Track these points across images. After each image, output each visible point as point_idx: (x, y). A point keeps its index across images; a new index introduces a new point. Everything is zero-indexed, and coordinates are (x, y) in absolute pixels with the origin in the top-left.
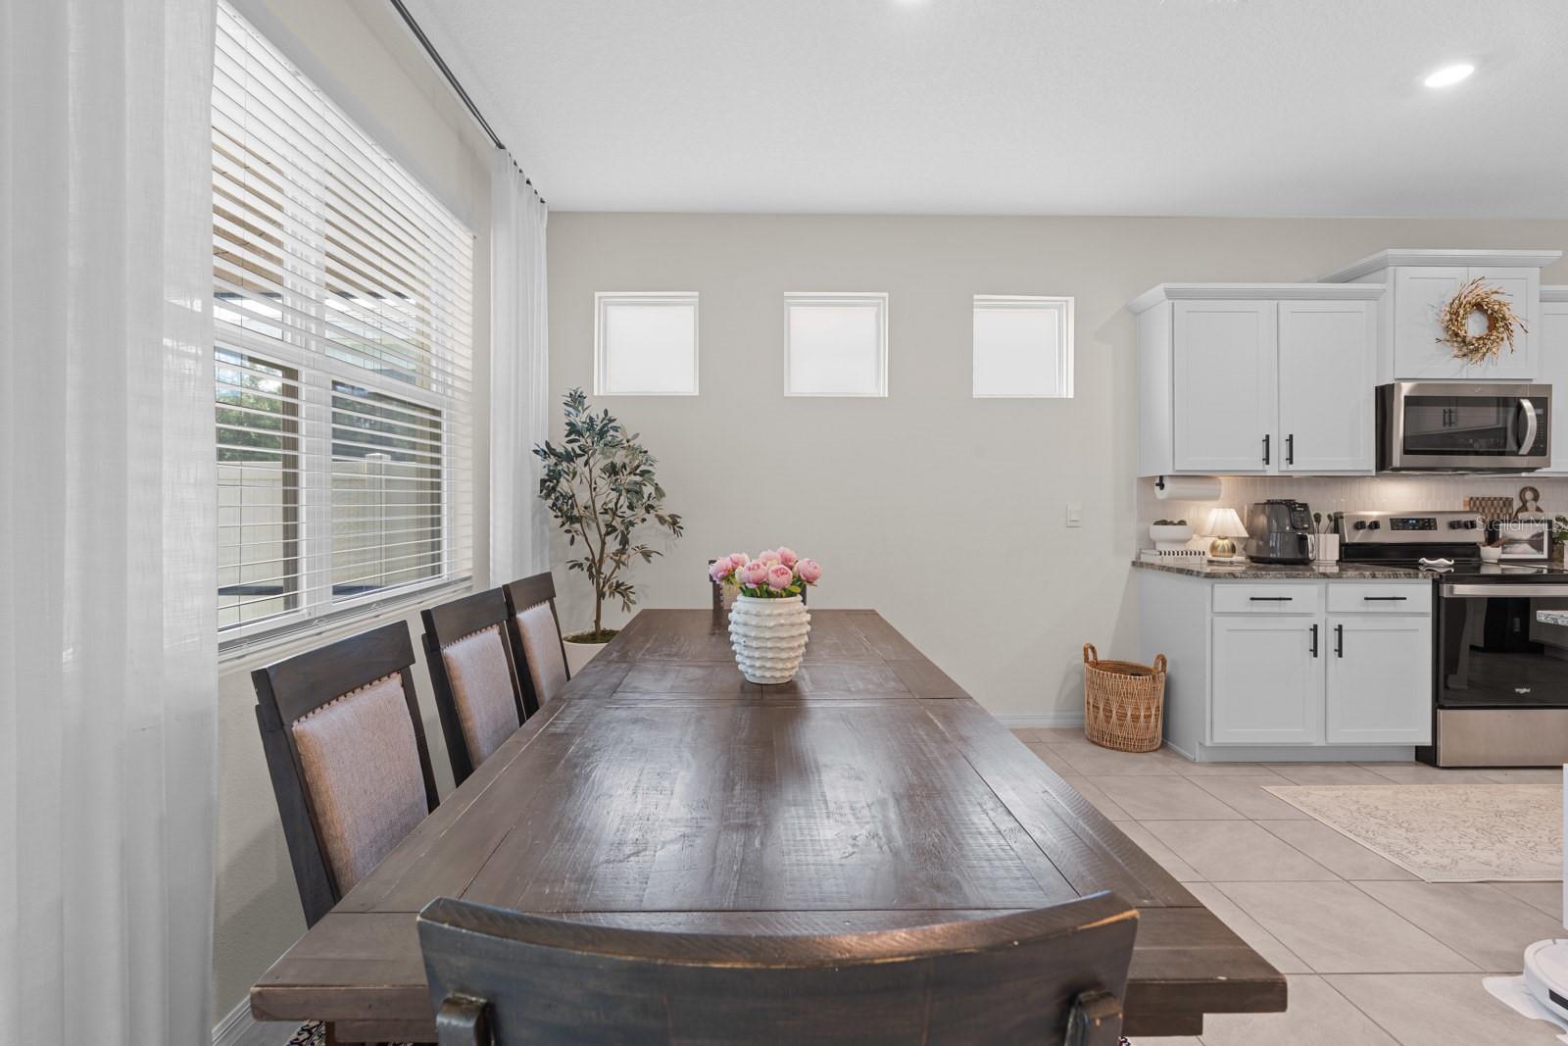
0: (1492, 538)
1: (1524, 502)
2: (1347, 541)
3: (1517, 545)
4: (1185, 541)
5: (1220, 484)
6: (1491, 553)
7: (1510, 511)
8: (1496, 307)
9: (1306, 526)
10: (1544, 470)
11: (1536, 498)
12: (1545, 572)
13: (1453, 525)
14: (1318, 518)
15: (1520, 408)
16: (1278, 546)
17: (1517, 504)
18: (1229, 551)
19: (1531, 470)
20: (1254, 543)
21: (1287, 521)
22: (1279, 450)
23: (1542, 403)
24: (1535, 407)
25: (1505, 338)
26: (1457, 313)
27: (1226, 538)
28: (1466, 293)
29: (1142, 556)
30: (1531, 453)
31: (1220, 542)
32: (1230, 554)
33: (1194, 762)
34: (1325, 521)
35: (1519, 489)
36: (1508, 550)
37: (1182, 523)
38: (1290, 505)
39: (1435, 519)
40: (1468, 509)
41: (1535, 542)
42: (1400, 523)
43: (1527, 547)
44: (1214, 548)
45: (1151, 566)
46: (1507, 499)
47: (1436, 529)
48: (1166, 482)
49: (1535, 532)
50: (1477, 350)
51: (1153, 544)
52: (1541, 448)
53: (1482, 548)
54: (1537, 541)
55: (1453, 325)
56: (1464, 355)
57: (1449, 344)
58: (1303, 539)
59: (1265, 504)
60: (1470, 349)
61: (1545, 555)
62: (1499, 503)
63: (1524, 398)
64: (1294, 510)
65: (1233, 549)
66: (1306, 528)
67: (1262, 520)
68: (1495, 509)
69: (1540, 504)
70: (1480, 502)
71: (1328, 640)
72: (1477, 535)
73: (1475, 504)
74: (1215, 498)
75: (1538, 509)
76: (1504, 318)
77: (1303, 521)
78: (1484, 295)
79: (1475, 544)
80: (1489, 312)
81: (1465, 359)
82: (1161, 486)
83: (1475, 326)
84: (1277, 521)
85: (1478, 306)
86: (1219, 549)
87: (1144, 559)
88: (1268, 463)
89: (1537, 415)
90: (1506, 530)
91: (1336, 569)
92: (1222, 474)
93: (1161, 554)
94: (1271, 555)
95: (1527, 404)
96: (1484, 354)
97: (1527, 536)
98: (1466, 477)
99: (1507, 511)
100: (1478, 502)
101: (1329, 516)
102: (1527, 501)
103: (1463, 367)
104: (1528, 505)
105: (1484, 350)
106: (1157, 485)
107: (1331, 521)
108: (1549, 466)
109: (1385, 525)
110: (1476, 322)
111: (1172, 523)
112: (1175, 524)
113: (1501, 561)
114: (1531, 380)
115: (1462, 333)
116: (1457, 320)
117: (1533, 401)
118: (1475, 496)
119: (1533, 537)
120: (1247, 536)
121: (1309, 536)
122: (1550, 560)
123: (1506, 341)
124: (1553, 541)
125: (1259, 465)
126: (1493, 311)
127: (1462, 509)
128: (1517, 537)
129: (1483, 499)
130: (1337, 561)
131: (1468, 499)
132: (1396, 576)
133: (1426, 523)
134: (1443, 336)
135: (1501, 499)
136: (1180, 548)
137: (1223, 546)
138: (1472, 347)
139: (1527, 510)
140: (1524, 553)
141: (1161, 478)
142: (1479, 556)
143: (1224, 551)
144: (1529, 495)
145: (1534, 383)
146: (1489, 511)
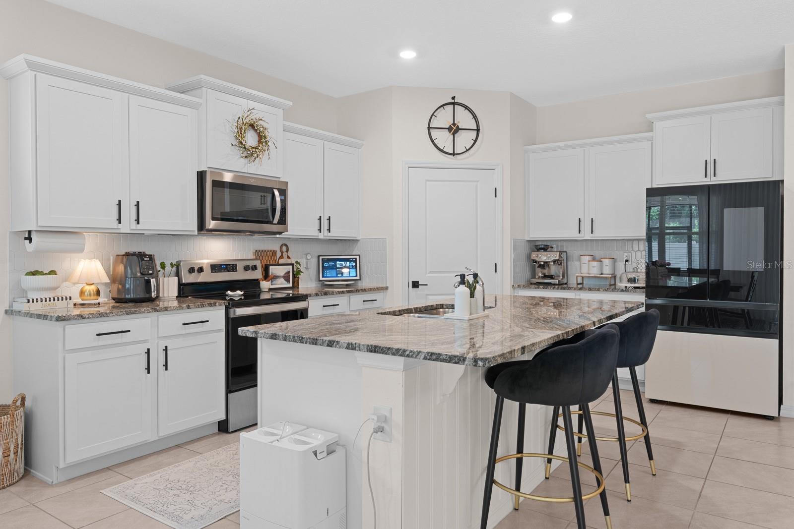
0: (266, 276)
1: (282, 252)
2: (184, 282)
3: (278, 279)
4: (55, 289)
5: (85, 239)
6: (265, 285)
7: (275, 259)
8: (261, 129)
9: (151, 272)
10: (286, 233)
11: (287, 251)
12: (291, 295)
13: (246, 268)
14: (163, 266)
15: (273, 195)
16: (133, 289)
17: (279, 254)
18: (94, 295)
19: (280, 233)
20: (115, 287)
21: (138, 269)
22: (128, 213)
23: (283, 192)
24: (280, 194)
25: (266, 150)
26: (241, 129)
27: (93, 284)
28: (246, 116)
29: (14, 304)
30: (279, 223)
31: (88, 288)
32: (95, 297)
33: (52, 485)
34: (168, 268)
35: (280, 246)
36: (274, 282)
37: (53, 272)
38: (141, 256)
39: (236, 265)
40: (254, 257)
41: (286, 278)
42: (215, 268)
43: (282, 280)
44: (82, 293)
45: (19, 313)
46: (274, 251)
47: (237, 271)
48: (33, 236)
49: (286, 271)
50: (252, 155)
51: (24, 293)
52: (283, 221)
53: (261, 282)
54: (287, 276)
55: (239, 136)
56: (246, 157)
57: (237, 148)
58: (148, 282)
59: (124, 255)
60: (250, 154)
61: (290, 285)
62: (270, 253)
63: (275, 188)
64: (143, 260)
65: (98, 293)
66: (151, 274)
67: (121, 268)
68: (268, 257)
69: (290, 254)
70: (261, 253)
71: (157, 359)
72: (258, 274)
73: (259, 254)
74: (81, 250)
75: (288, 257)
76: (265, 137)
77: (148, 269)
78: (255, 120)
79: (257, 280)
80: (258, 131)
81: (246, 159)
82: (30, 239)
83: (251, 139)
84: (131, 269)
85: (252, 126)
86: (86, 293)
87: (16, 307)
88: (120, 223)
89: (281, 200)
90: (273, 270)
91: (175, 303)
92: (86, 230)
93: (29, 302)
94: (127, 296)
95: (276, 193)
96: (255, 158)
97: (282, 274)
98: (254, 237)
99: (274, 259)
100: (259, 253)
101: (172, 264)
102: (283, 252)
103: (245, 165)
104: (284, 254)
105: (255, 155)
106: (26, 239)
107: (172, 267)
108: (287, 231)
109: (207, 269)
110: (252, 136)
111: (42, 273)
112: (46, 274)
113: (270, 290)
114: (279, 178)
115: (244, 142)
116: (241, 133)
117: (279, 190)
118: (258, 249)
119: (285, 274)
120: (109, 281)
121: (152, 280)
122: (293, 288)
123: (266, 152)
124: (294, 276)
125: (115, 224)
126: (260, 132)
127: (252, 258)
128: (278, 275)
129: (262, 251)
130: (177, 297)
131: (254, 251)
132: (203, 306)
133: (230, 267)
134: (235, 142)
135: (271, 251)
136: (51, 295)
137: (90, 291)
138: (249, 152)
139: (283, 258)
140: (281, 284)
141: (30, 232)
142: (260, 287)
143: (90, 295)
144: (284, 248)
145: (281, 180)
146: (265, 259)
